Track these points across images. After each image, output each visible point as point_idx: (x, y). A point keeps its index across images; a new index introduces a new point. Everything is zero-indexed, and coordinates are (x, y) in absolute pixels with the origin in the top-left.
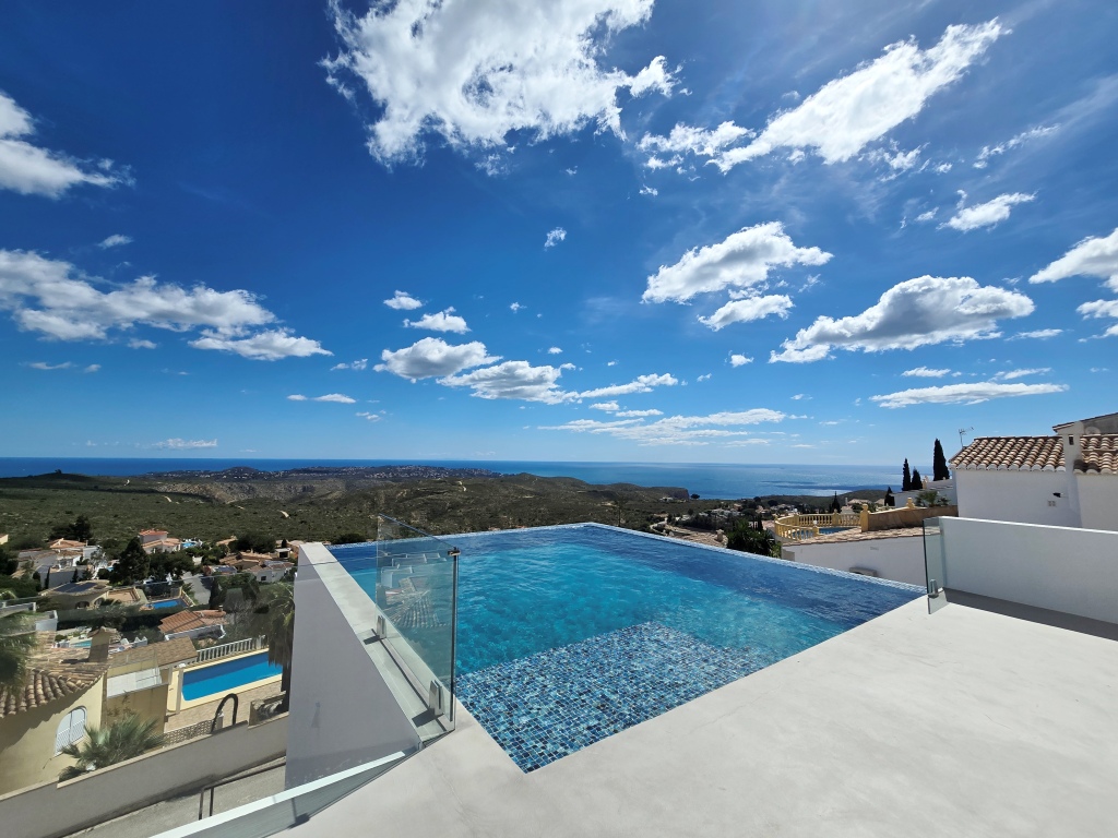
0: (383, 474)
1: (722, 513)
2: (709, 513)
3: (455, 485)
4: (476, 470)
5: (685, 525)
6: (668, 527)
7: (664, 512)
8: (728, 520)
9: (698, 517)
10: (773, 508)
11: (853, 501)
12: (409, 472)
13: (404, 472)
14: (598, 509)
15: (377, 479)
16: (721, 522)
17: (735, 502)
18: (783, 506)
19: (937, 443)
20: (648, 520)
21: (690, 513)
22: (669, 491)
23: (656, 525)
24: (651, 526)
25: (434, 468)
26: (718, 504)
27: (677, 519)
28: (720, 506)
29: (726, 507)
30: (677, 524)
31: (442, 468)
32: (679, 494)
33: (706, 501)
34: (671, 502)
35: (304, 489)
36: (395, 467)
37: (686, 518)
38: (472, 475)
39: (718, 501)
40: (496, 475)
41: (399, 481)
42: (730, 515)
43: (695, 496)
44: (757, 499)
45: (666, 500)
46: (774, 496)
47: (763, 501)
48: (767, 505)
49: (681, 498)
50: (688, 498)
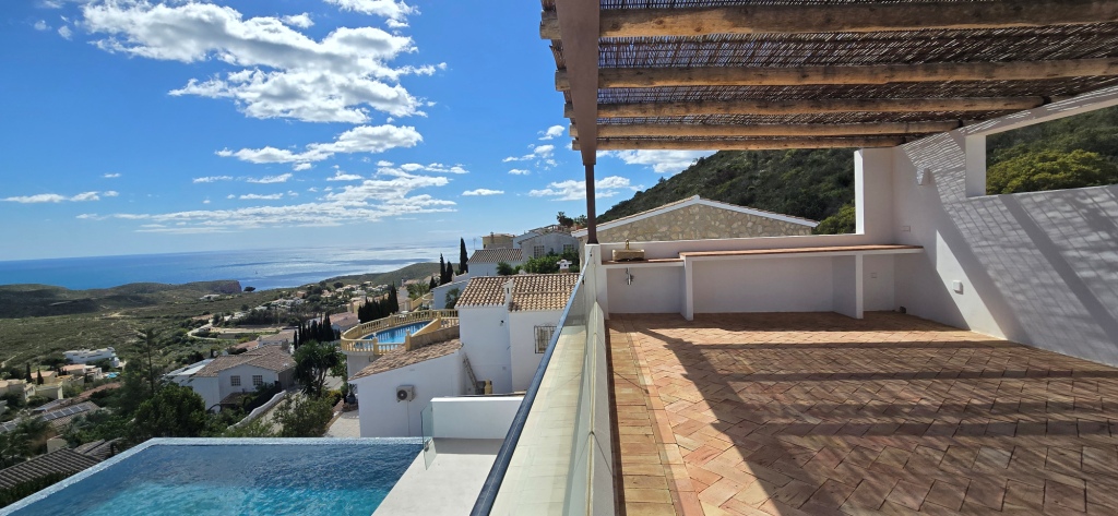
1: (284, 303)
2: (268, 305)
5: (238, 324)
6: (215, 330)
7: (207, 313)
8: (291, 310)
9: (254, 312)
10: (338, 290)
14: (95, 325)
16: (283, 314)
17: (298, 289)
18: (348, 287)
20: (183, 326)
21: (245, 308)
22: (213, 286)
23: (196, 331)
24: (189, 334)
26: (279, 294)
27: (227, 318)
28: (281, 296)
29: (288, 296)
30: (227, 324)
32: (229, 290)
33: (263, 293)
34: (217, 299)
37: (238, 315)
39: (279, 290)
42: (292, 305)
43: (250, 289)
44: (323, 283)
45: (209, 298)
46: (338, 278)
47: (328, 285)
48: (332, 288)
49: (230, 293)
50: (240, 292)
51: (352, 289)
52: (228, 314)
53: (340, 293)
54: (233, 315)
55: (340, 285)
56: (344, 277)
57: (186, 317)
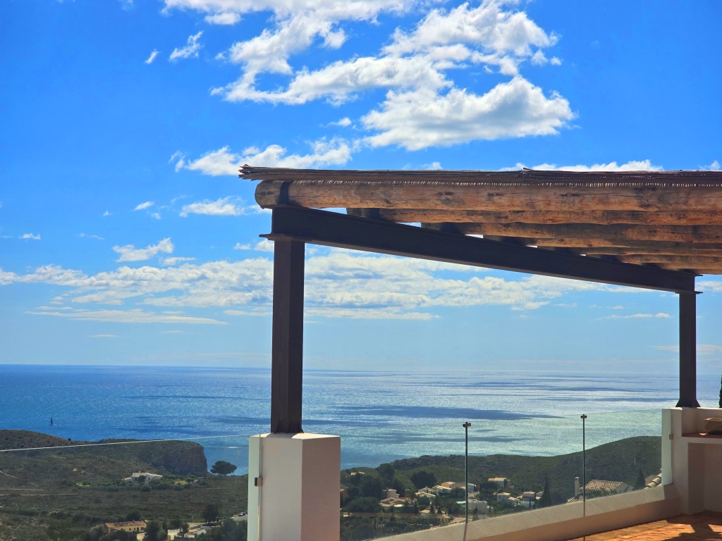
7: (134, 517)
10: (421, 493)
18: (447, 486)
21: (209, 515)
22: (152, 454)
27: (172, 535)
32: (181, 465)
34: (156, 486)
37: (196, 531)
43: (224, 468)
45: (142, 479)
46: (425, 460)
47: (399, 476)
48: (408, 485)
49: (182, 474)
50: (204, 473)
51: (458, 494)
52: (175, 526)
53: (424, 502)
54: (186, 531)
55: (430, 481)
56: (438, 460)
57: (95, 521)
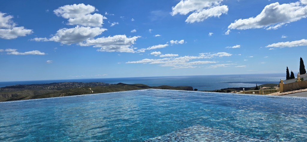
0: (52, 87)
3: (88, 90)
4: (97, 83)
11: (263, 88)
12: (65, 85)
13: (63, 85)
15: (49, 89)
19: (301, 59)
22: (185, 88)
25: (77, 83)
31: (81, 83)
35: (13, 96)
36: (58, 83)
38: (96, 85)
40: (107, 85)
41: (61, 89)
43: (196, 90)
